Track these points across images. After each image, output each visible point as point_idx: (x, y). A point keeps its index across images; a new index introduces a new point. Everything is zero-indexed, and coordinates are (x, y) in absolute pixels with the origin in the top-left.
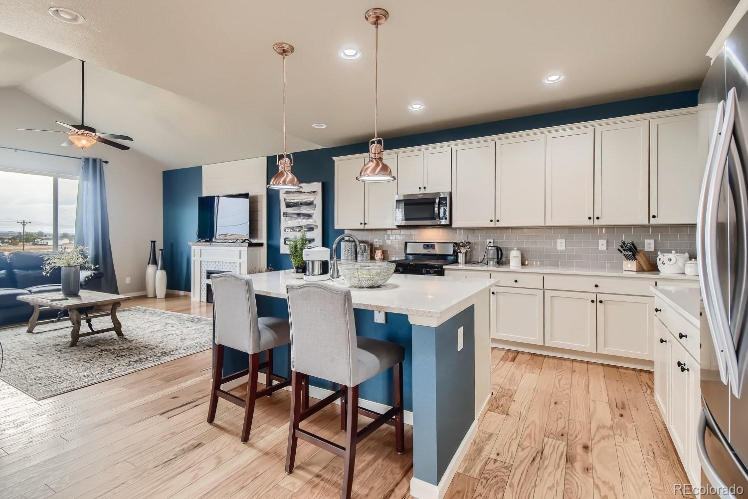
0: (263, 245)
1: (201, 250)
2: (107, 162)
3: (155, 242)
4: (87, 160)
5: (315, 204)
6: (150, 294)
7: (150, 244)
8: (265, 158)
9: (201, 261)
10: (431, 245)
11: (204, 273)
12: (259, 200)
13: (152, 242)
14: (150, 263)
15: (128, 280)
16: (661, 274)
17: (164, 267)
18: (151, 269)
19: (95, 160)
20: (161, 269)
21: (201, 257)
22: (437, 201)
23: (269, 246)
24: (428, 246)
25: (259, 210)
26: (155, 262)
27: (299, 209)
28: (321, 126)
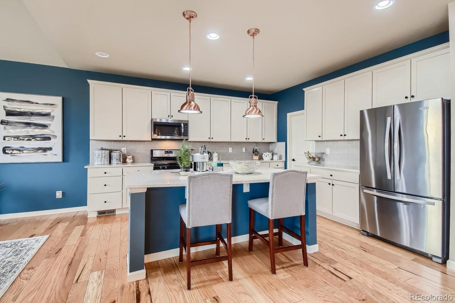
5: (53, 117)
10: (170, 151)
16: (264, 160)
22: (182, 125)
24: (168, 152)
27: (29, 119)
28: (104, 55)
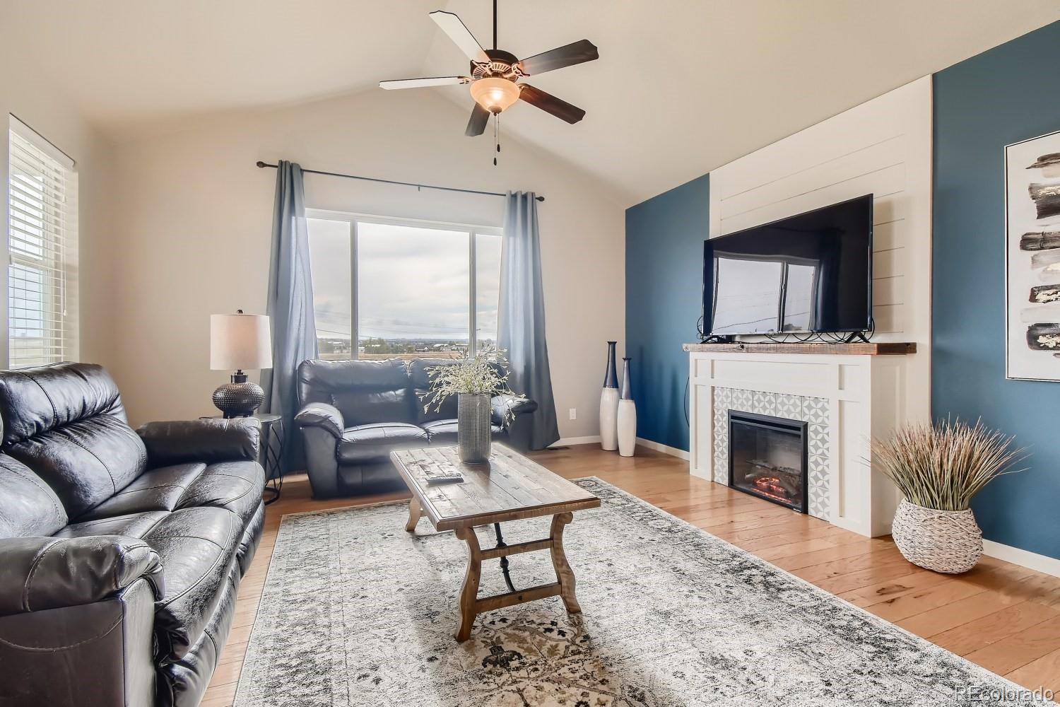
0: (914, 351)
1: (713, 361)
2: (541, 199)
3: (614, 343)
4: (514, 196)
6: (608, 445)
7: (606, 348)
8: (928, 79)
9: (713, 388)
11: (722, 415)
12: (896, 215)
13: (609, 343)
14: (607, 384)
15: (573, 414)
17: (632, 395)
18: (609, 395)
19: (525, 197)
20: (627, 398)
21: (713, 378)
23: (939, 356)
25: (896, 243)
26: (615, 384)
